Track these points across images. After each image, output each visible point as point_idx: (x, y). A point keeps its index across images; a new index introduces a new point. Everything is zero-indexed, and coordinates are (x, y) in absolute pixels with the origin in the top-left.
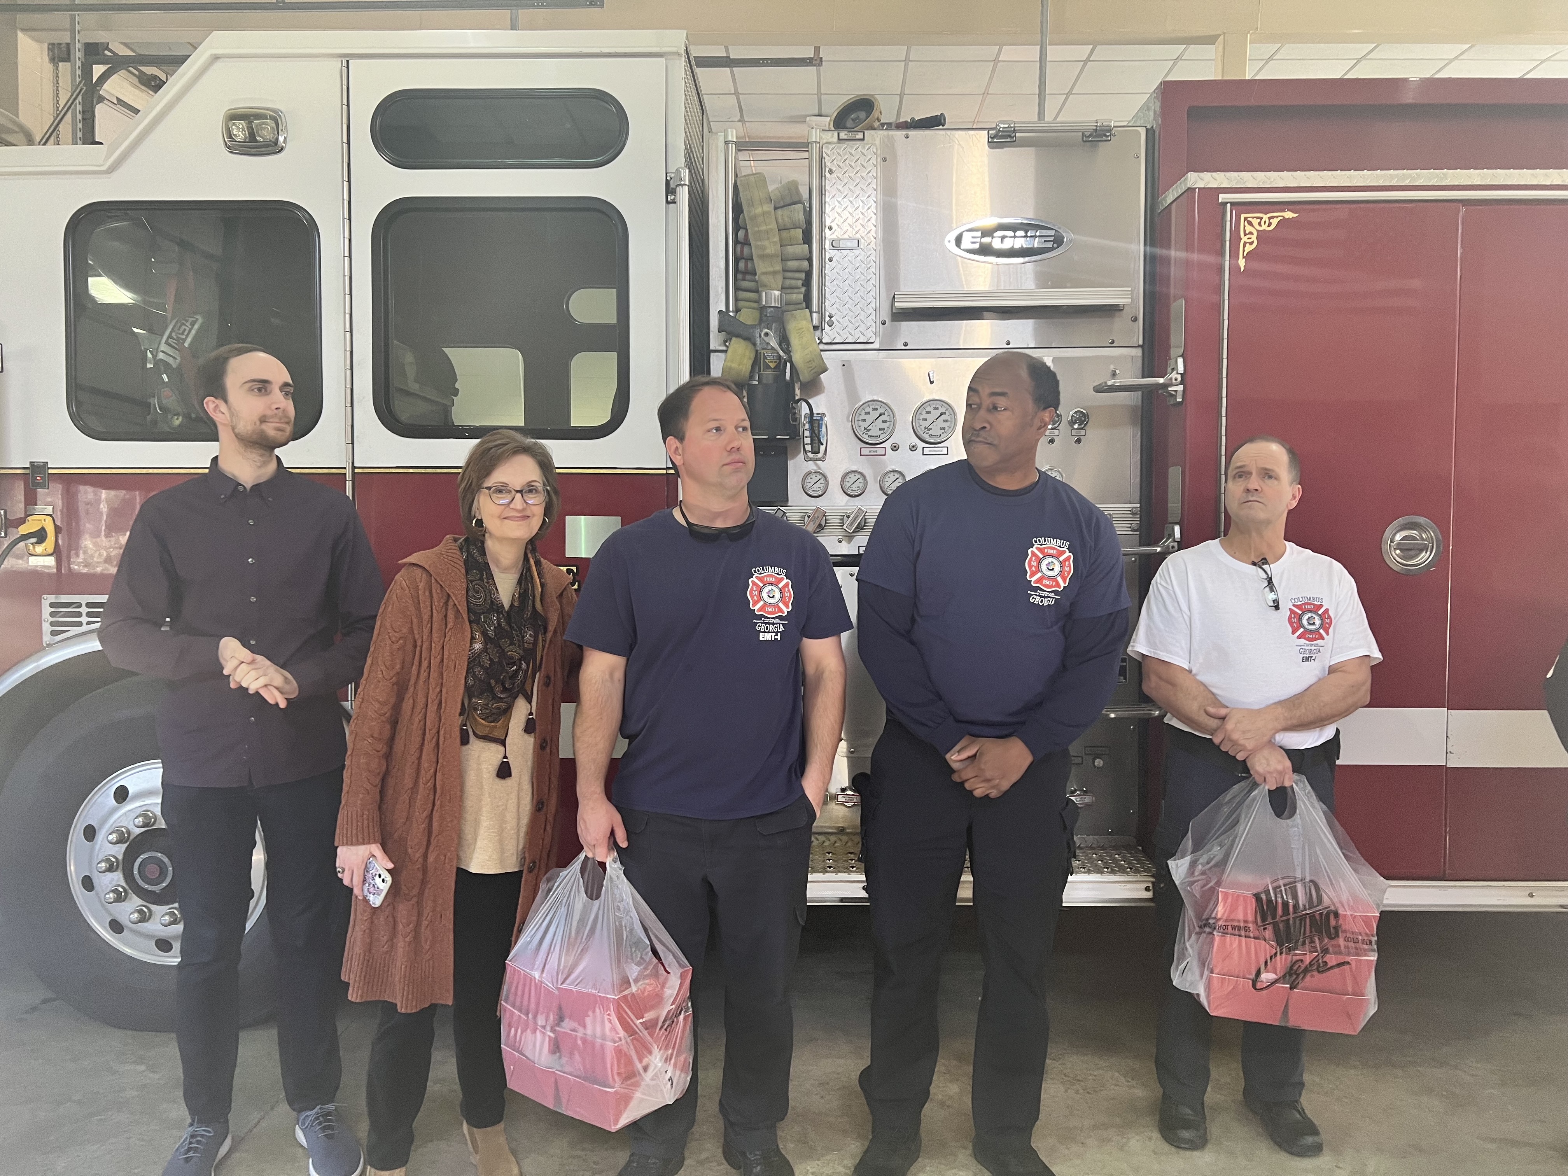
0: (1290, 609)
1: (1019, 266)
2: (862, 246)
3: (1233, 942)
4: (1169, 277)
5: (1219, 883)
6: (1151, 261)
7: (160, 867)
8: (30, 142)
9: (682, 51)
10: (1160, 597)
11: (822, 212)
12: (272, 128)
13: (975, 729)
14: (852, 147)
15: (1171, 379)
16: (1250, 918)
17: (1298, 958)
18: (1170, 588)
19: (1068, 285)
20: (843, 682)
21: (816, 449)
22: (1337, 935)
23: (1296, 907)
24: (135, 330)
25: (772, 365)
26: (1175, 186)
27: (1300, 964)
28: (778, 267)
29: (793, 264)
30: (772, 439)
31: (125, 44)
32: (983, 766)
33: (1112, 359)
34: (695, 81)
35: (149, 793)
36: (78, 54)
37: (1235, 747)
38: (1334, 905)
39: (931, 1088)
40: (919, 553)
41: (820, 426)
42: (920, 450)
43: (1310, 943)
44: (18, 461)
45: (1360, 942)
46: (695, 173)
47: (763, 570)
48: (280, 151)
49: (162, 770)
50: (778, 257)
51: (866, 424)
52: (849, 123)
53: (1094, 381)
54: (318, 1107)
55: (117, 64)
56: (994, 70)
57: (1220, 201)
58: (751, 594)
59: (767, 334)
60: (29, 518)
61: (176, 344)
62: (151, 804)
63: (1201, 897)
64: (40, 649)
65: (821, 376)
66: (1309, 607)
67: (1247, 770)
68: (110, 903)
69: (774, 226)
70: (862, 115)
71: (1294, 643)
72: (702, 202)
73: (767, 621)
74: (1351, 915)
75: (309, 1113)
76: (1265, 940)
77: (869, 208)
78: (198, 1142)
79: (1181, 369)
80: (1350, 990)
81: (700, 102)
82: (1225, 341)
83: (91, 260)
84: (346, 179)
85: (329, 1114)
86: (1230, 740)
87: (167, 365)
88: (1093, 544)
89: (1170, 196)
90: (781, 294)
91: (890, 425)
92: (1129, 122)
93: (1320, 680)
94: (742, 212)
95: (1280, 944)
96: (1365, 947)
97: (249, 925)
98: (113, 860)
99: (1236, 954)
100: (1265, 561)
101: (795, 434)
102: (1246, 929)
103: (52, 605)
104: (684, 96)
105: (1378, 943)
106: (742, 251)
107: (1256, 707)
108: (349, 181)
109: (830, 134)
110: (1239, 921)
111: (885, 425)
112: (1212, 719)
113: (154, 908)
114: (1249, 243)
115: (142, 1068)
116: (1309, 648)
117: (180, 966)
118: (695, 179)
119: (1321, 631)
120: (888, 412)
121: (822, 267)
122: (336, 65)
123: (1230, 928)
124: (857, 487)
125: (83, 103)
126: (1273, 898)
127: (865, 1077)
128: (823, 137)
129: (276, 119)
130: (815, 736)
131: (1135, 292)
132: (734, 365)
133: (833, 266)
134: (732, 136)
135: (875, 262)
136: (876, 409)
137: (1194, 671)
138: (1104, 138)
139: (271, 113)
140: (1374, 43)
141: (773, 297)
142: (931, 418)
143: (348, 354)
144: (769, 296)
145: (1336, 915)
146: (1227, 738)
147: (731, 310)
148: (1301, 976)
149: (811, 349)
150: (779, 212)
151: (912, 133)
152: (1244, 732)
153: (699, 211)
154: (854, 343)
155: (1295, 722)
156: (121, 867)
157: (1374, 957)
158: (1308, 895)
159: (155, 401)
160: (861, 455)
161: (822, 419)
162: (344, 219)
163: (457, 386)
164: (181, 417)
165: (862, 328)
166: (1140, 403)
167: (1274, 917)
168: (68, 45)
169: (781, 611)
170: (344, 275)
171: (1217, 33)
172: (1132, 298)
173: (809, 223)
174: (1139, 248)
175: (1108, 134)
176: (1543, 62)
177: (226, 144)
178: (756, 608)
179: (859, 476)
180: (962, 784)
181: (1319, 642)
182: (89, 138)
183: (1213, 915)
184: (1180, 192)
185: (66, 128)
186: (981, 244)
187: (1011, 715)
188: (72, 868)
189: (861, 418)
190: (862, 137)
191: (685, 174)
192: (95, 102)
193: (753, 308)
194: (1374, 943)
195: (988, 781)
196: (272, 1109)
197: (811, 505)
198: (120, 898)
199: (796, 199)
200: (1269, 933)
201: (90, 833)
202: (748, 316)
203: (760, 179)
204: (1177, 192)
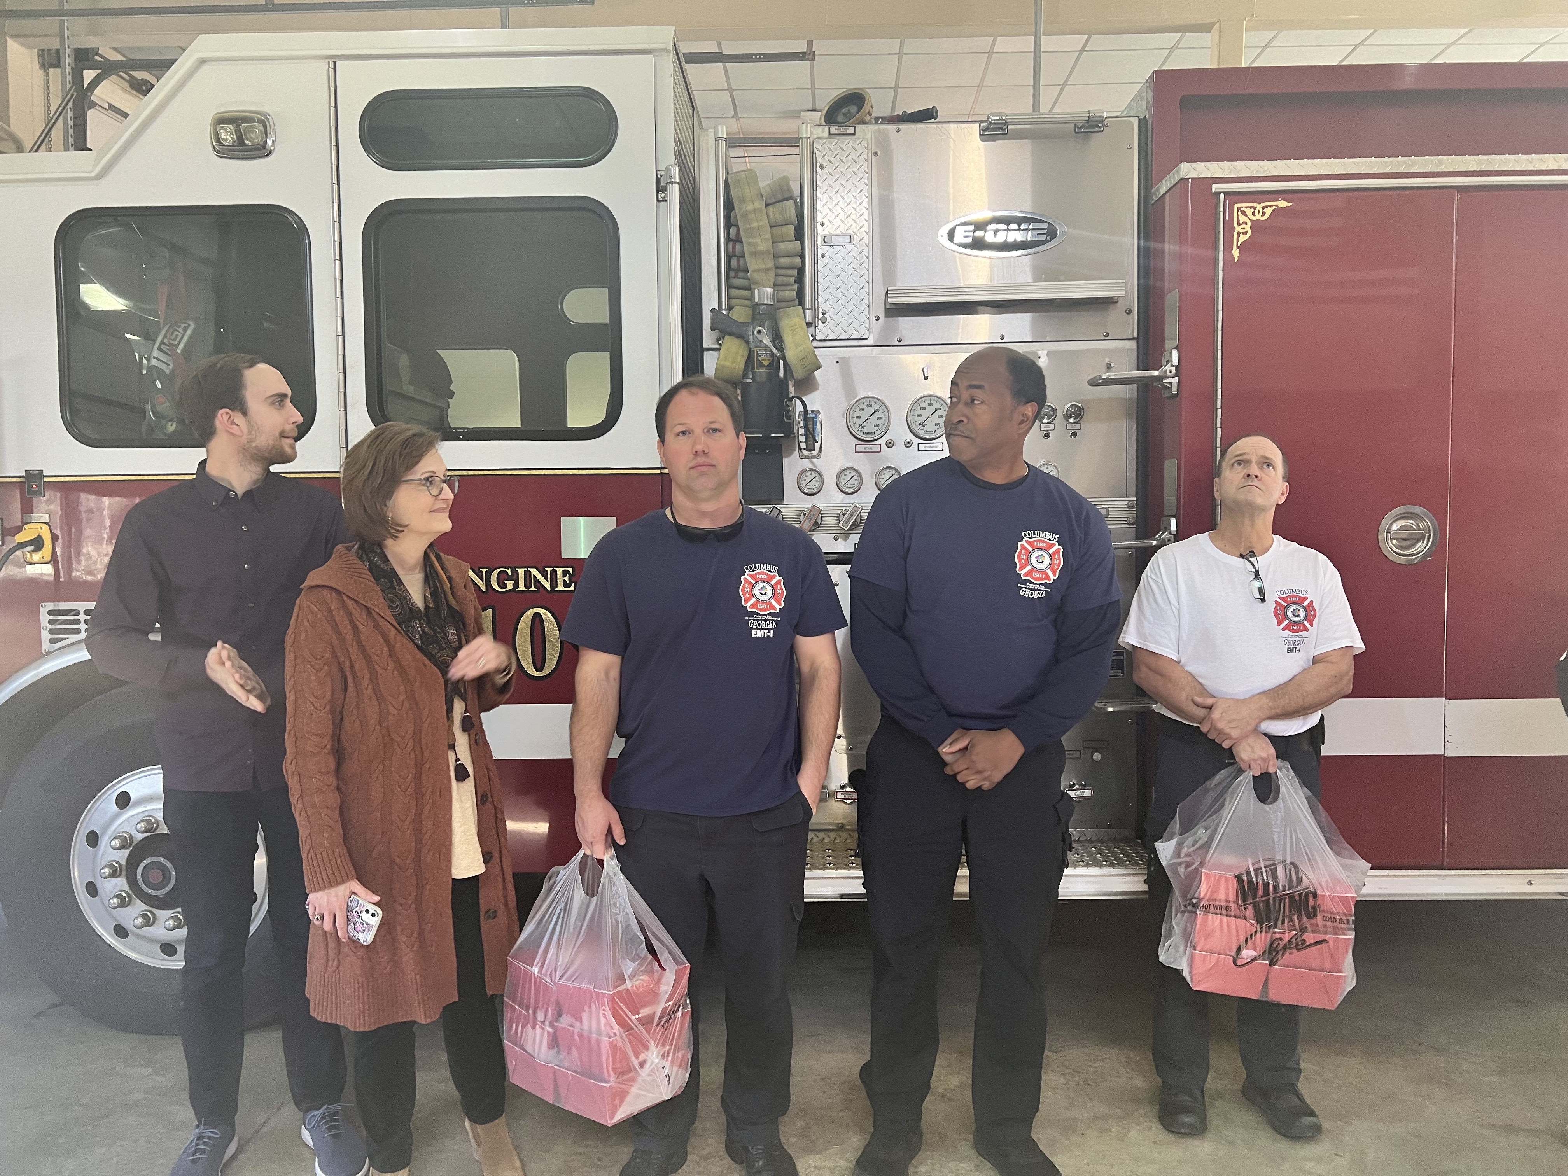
0: (1276, 602)
1: (1012, 259)
2: (854, 242)
3: (1214, 920)
4: (1163, 270)
5: (1202, 864)
6: (1145, 254)
7: (163, 871)
8: (20, 149)
9: (671, 48)
10: (1150, 591)
11: (814, 208)
12: (260, 131)
13: (967, 723)
14: (843, 142)
15: (1166, 371)
16: (1232, 897)
17: (1278, 936)
18: (1160, 581)
19: (1062, 278)
20: (838, 679)
21: (810, 447)
22: (1315, 915)
23: (1275, 887)
24: (128, 336)
25: (766, 363)
26: (1168, 176)
27: (1279, 942)
28: (770, 264)
29: (784, 261)
30: (766, 438)
31: (115, 49)
32: (974, 758)
33: (1107, 352)
34: (684, 77)
35: (151, 799)
36: (68, 60)
37: (1221, 736)
38: (1313, 887)
39: (931, 1082)
40: (909, 548)
41: (814, 424)
42: (915, 446)
43: (1289, 922)
44: (15, 469)
45: (1338, 922)
46: (686, 171)
47: (755, 567)
48: (268, 155)
49: (162, 776)
50: (770, 254)
51: (860, 421)
52: (840, 118)
53: (1089, 375)
54: (325, 1107)
55: (107, 69)
56: (988, 63)
57: (1213, 191)
58: (743, 591)
59: (759, 332)
60: (26, 526)
61: (168, 349)
62: (153, 809)
63: (1186, 878)
64: (39, 656)
65: (816, 373)
66: (1294, 599)
67: (1233, 757)
68: (114, 908)
69: (765, 222)
70: (853, 109)
71: (1279, 635)
72: (694, 200)
73: (759, 617)
74: (1330, 896)
75: (315, 1113)
76: (1246, 919)
77: (861, 203)
78: (205, 1143)
79: (1175, 361)
80: (1328, 967)
81: (690, 98)
82: (1220, 333)
83: (83, 267)
84: (335, 181)
85: (336, 1113)
86: (1216, 729)
87: (160, 371)
88: (1083, 537)
89: (1164, 187)
90: (773, 291)
91: (885, 421)
92: (1122, 112)
93: (1305, 669)
94: (734, 209)
95: (1260, 921)
96: (1343, 926)
97: (252, 929)
98: (117, 865)
99: (1217, 934)
100: (1252, 554)
101: (789, 431)
102: (1228, 908)
103: (50, 613)
104: (673, 93)
105: (1355, 922)
106: (734, 248)
107: (1242, 697)
108: (338, 184)
109: (820, 128)
110: (1220, 901)
111: (879, 422)
112: (1200, 709)
113: (157, 912)
114: (1243, 233)
115: (148, 1071)
116: (1293, 639)
117: (184, 970)
118: (686, 176)
119: (1306, 623)
120: (883, 409)
121: (815, 263)
122: (323, 67)
123: (1212, 907)
124: (852, 484)
125: (74, 110)
126: (1254, 879)
127: (865, 1071)
128: (814, 132)
129: (264, 122)
130: (810, 733)
131: (1129, 284)
132: (728, 364)
133: (826, 262)
134: (723, 133)
135: (868, 258)
136: (871, 406)
137: (1182, 663)
138: (1097, 129)
139: (259, 116)
140: (1372, 28)
141: (765, 294)
142: (925, 414)
143: (341, 358)
144: (762, 293)
145: (1315, 895)
146: (1214, 727)
147: (724, 308)
148: (1281, 953)
149: (804, 346)
150: (771, 208)
151: (903, 127)
152: (1230, 722)
153: (691, 209)
154: (848, 339)
155: (1278, 711)
156: (124, 872)
157: (1351, 936)
158: (1288, 877)
159: (149, 407)
160: (856, 452)
161: (816, 417)
162: (334, 222)
163: (452, 388)
164: (175, 423)
165: (856, 324)
166: (1135, 396)
167: (1255, 897)
168: (58, 51)
169: (773, 607)
170: (336, 279)
171: (1213, 21)
172: (1126, 290)
173: (800, 217)
174: (1133, 241)
175: (1100, 125)
176: (1542, 45)
177: (214, 147)
178: (748, 605)
179: (854, 474)
180: (955, 776)
181: (1304, 633)
182: (81, 145)
183: (1196, 895)
184: (1173, 183)
185: (57, 134)
186: (974, 237)
187: (1003, 708)
188: (75, 874)
189: (856, 414)
190: (853, 132)
191: (676, 172)
192: (86, 108)
193: (747, 306)
194: (1351, 922)
195: (979, 772)
196: (279, 1109)
197: (807, 502)
198: (124, 903)
199: (787, 195)
200: (1250, 912)
201: (93, 839)
202: (740, 314)
203: (751, 176)
204: (1171, 183)
